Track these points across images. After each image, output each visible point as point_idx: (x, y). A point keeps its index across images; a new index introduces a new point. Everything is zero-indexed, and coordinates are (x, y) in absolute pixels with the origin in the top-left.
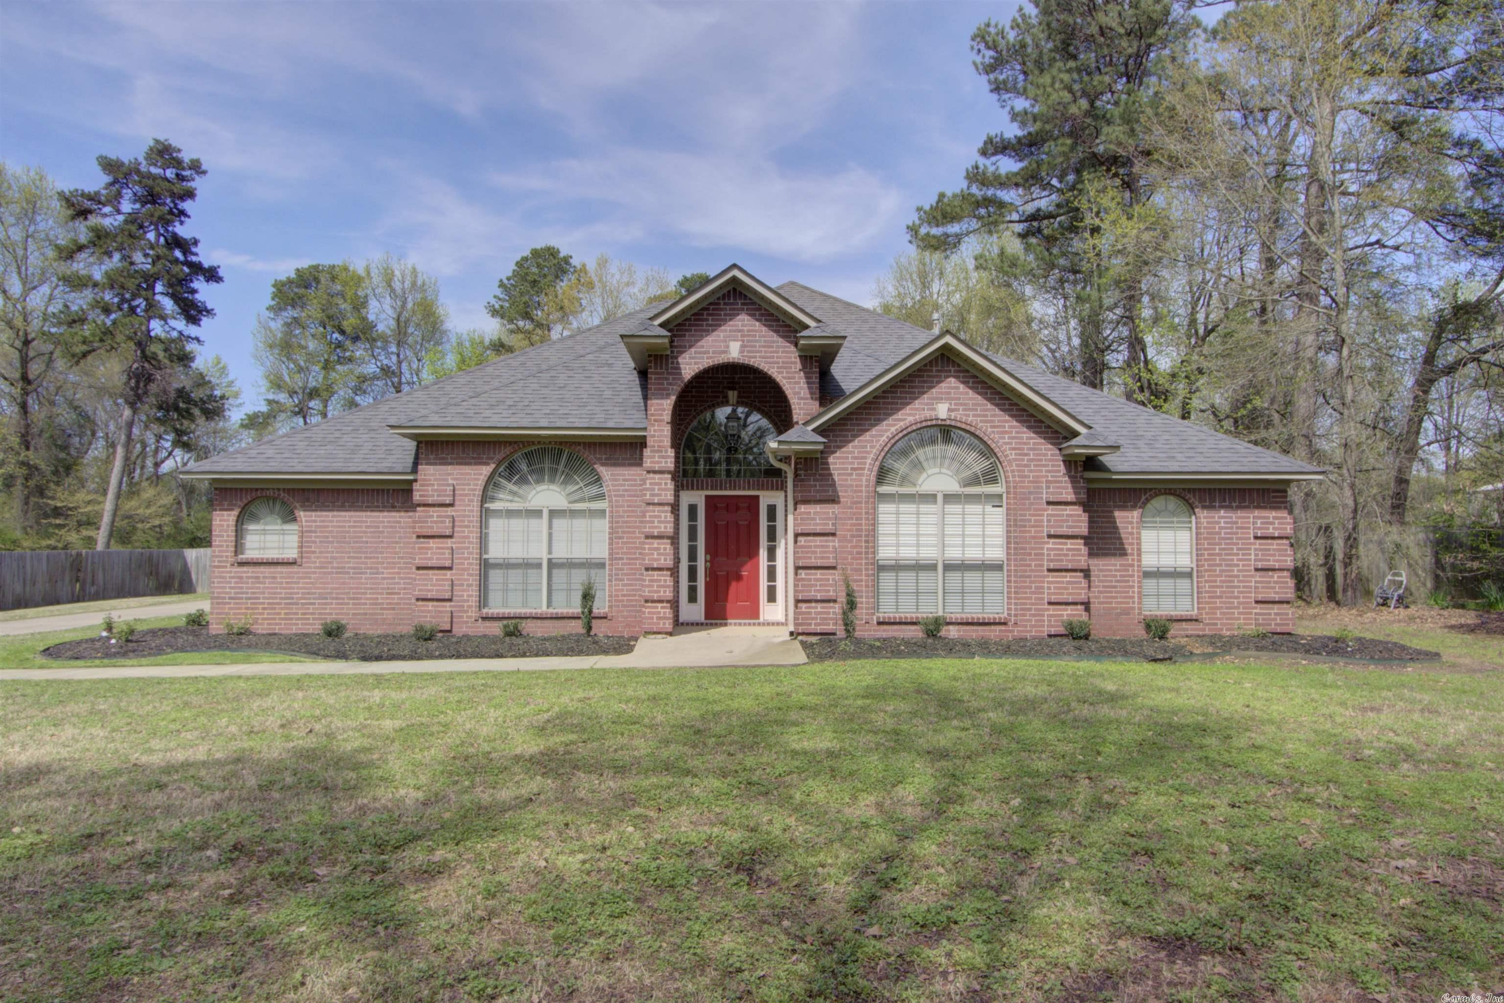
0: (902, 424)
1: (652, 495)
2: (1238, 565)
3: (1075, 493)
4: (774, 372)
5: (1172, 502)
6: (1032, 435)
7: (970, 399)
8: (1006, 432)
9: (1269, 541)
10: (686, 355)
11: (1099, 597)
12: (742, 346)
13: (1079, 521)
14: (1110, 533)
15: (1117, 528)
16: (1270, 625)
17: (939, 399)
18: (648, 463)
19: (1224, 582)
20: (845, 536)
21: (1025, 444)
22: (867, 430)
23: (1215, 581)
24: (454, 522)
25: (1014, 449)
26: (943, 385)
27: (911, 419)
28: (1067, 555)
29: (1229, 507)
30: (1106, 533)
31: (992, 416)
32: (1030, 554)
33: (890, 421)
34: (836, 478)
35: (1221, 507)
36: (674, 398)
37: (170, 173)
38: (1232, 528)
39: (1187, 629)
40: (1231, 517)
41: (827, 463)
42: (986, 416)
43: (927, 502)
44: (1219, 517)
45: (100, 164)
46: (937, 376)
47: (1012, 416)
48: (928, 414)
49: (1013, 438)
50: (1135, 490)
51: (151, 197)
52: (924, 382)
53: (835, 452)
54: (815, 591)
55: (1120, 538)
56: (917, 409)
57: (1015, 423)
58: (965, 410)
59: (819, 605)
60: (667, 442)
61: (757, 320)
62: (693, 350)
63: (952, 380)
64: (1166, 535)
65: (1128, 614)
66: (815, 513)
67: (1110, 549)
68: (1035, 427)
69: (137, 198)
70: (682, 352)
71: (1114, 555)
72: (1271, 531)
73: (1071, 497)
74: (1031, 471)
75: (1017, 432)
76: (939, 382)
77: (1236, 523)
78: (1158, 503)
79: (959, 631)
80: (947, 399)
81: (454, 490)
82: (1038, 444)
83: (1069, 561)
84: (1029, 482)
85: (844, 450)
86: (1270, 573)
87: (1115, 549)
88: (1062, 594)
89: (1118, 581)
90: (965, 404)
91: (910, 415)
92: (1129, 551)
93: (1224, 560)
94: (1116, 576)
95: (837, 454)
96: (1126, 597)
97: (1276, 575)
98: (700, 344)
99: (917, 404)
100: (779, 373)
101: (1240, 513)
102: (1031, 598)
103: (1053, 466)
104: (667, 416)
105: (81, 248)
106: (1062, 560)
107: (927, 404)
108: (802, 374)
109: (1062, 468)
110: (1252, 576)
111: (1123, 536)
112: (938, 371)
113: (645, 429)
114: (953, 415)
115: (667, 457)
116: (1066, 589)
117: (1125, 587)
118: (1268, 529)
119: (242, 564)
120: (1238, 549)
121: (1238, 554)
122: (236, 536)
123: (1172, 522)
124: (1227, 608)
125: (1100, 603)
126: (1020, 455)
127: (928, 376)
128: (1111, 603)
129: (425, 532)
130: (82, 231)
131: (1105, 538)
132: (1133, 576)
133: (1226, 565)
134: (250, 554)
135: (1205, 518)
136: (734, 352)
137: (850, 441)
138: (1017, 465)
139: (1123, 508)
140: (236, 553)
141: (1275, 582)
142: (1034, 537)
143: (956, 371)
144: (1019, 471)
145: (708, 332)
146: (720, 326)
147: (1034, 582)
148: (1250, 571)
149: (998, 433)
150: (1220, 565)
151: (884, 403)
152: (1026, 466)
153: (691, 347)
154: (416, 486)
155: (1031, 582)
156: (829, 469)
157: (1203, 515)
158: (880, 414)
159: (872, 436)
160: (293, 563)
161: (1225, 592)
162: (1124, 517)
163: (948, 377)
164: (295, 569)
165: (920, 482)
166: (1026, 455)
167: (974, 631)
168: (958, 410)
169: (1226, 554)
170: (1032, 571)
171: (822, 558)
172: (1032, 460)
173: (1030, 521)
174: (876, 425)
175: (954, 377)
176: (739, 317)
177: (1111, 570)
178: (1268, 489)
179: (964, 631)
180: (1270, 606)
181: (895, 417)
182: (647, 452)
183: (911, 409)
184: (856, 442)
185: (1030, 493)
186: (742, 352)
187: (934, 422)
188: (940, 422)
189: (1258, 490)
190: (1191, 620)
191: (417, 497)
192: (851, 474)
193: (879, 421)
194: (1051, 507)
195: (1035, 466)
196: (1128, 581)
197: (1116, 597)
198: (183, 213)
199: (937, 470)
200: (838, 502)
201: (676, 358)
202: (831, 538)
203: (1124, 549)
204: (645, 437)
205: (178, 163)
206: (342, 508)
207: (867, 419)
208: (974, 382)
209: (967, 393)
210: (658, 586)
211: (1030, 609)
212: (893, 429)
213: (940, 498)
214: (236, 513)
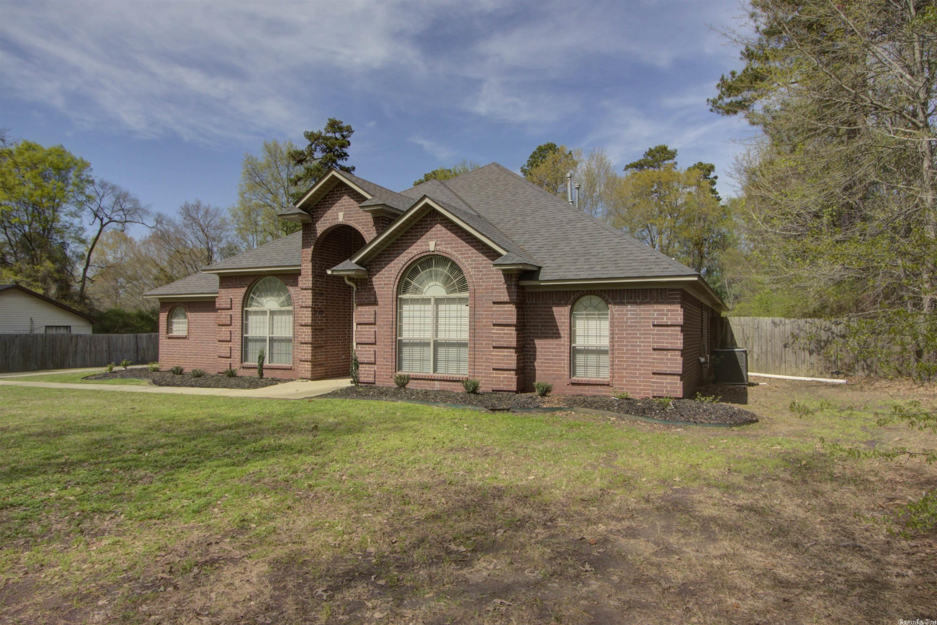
0: (410, 256)
1: (302, 302)
2: (640, 346)
3: (509, 296)
4: (359, 228)
5: (596, 300)
6: (485, 258)
7: (449, 237)
8: (469, 257)
9: (665, 328)
10: (319, 222)
11: (541, 367)
12: (344, 215)
13: (511, 315)
14: (549, 322)
15: (554, 319)
16: (663, 391)
17: (431, 239)
18: (300, 285)
19: (629, 358)
20: (381, 325)
21: (481, 264)
22: (392, 260)
23: (623, 357)
24: (231, 317)
25: (474, 268)
26: (433, 229)
27: (415, 252)
28: (503, 337)
29: (635, 303)
30: (547, 322)
31: (461, 247)
32: (482, 337)
33: (404, 254)
34: (376, 290)
35: (628, 303)
36: (312, 247)
37: (338, 135)
38: (636, 318)
39: (602, 391)
40: (636, 311)
41: (372, 282)
42: (458, 247)
43: (425, 304)
44: (627, 311)
45: (305, 135)
46: (430, 224)
47: (472, 246)
48: (424, 248)
49: (473, 261)
50: (567, 292)
51: (329, 149)
52: (424, 228)
53: (376, 275)
54: (365, 357)
55: (556, 326)
56: (419, 246)
57: (475, 251)
58: (445, 244)
59: (367, 366)
60: (310, 272)
61: (353, 198)
62: (322, 219)
63: (439, 225)
64: (593, 324)
65: (561, 379)
66: (365, 311)
67: (549, 333)
68: (486, 253)
69: (323, 151)
70: (317, 221)
71: (552, 337)
72: (665, 321)
73: (506, 298)
74: (483, 282)
75: (476, 257)
76: (431, 228)
77: (640, 314)
78: (585, 300)
79: (440, 385)
80: (435, 238)
81: (231, 301)
82: (488, 264)
83: (505, 341)
84: (482, 289)
85: (380, 273)
86: (665, 352)
87: (553, 333)
88: (500, 363)
89: (554, 356)
90: (445, 241)
91: (415, 249)
92: (562, 335)
93: (630, 342)
94: (553, 352)
95: (377, 276)
96: (559, 367)
97: (669, 354)
98: (325, 215)
99: (419, 242)
100: (363, 228)
101: (642, 307)
102: (482, 366)
103: (497, 278)
104: (309, 257)
105: (300, 179)
106: (500, 341)
107: (425, 242)
108: (374, 228)
109: (503, 280)
110: (651, 354)
111: (558, 324)
112: (431, 221)
113: (300, 266)
114: (438, 248)
115: (308, 281)
116: (503, 360)
117: (559, 360)
118: (663, 319)
119: (170, 338)
120: (640, 334)
121: (640, 338)
122: (168, 325)
123: (595, 315)
124: (631, 377)
125: (542, 370)
126: (478, 271)
127: (425, 224)
128: (549, 370)
129: (221, 323)
130: (300, 170)
131: (547, 326)
132: (564, 352)
133: (631, 346)
134: (175, 334)
135: (616, 311)
136: (341, 218)
137: (384, 268)
138: (475, 279)
139: (559, 305)
140: (167, 333)
141: (668, 359)
142: (485, 326)
143: (441, 220)
144: (476, 282)
145: (329, 208)
146: (334, 204)
147: (485, 355)
148: (649, 350)
149: (465, 258)
150: (627, 346)
151: (402, 243)
152: (480, 279)
153: (321, 217)
154: (217, 300)
155: (483, 355)
156: (372, 285)
157: (614, 309)
158: (399, 250)
159: (395, 264)
160: (185, 338)
161: (630, 365)
162: (559, 311)
163: (436, 224)
164: (186, 341)
165: (424, 291)
166: (481, 271)
167: (449, 385)
168: (441, 244)
169: (631, 338)
170: (483, 347)
171: (368, 338)
172: (484, 275)
173: (482, 314)
174: (397, 257)
175: (440, 223)
176: (344, 198)
177: (549, 348)
178: (666, 289)
179: (444, 385)
180: (665, 377)
181: (407, 251)
182: (300, 278)
183: (417, 246)
184: (386, 268)
185: (483, 296)
186: (344, 218)
187: (428, 253)
188: (431, 253)
189: (657, 289)
190: (604, 385)
191: (217, 306)
192: (384, 288)
193: (399, 254)
194: (495, 305)
195: (486, 278)
196: (561, 356)
197: (553, 367)
198: (346, 154)
199: (433, 283)
200: (377, 305)
201: (315, 224)
202: (373, 326)
203: (559, 333)
204: (300, 270)
205: (341, 129)
206: (202, 311)
207: (392, 254)
208: (451, 226)
209: (447, 234)
210: (305, 353)
211: (481, 373)
212: (406, 259)
213: (433, 301)
214: (167, 314)
